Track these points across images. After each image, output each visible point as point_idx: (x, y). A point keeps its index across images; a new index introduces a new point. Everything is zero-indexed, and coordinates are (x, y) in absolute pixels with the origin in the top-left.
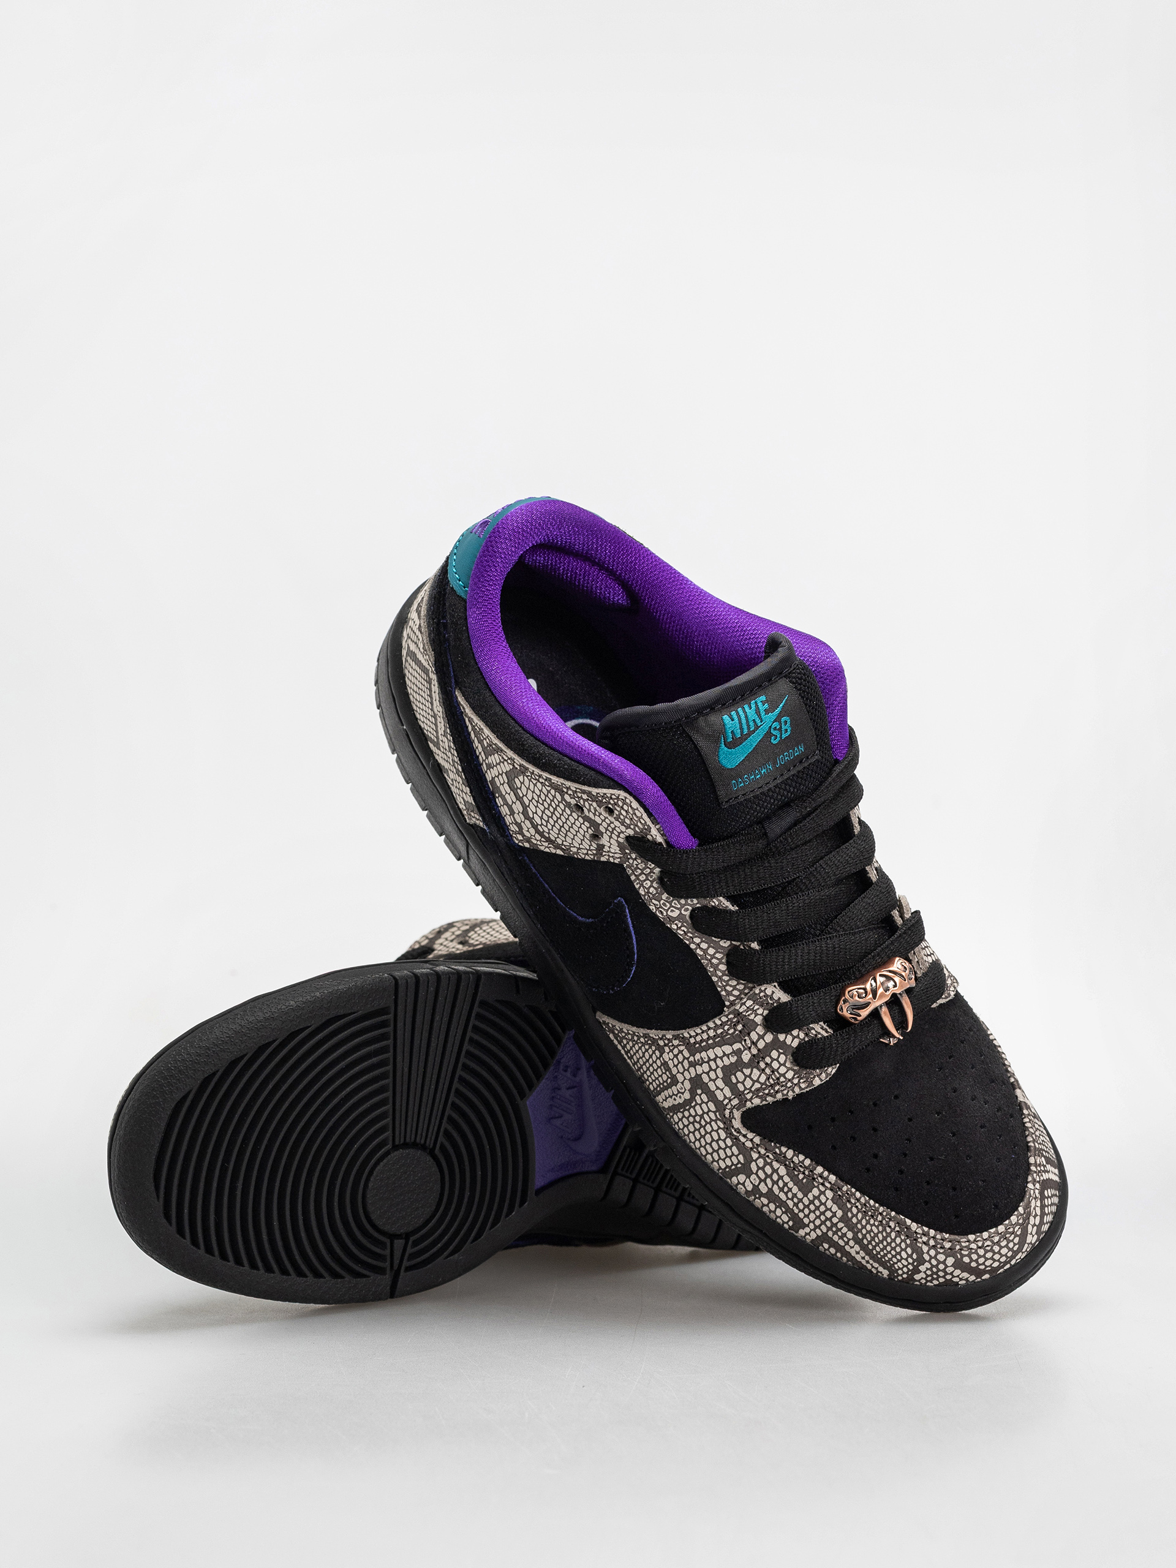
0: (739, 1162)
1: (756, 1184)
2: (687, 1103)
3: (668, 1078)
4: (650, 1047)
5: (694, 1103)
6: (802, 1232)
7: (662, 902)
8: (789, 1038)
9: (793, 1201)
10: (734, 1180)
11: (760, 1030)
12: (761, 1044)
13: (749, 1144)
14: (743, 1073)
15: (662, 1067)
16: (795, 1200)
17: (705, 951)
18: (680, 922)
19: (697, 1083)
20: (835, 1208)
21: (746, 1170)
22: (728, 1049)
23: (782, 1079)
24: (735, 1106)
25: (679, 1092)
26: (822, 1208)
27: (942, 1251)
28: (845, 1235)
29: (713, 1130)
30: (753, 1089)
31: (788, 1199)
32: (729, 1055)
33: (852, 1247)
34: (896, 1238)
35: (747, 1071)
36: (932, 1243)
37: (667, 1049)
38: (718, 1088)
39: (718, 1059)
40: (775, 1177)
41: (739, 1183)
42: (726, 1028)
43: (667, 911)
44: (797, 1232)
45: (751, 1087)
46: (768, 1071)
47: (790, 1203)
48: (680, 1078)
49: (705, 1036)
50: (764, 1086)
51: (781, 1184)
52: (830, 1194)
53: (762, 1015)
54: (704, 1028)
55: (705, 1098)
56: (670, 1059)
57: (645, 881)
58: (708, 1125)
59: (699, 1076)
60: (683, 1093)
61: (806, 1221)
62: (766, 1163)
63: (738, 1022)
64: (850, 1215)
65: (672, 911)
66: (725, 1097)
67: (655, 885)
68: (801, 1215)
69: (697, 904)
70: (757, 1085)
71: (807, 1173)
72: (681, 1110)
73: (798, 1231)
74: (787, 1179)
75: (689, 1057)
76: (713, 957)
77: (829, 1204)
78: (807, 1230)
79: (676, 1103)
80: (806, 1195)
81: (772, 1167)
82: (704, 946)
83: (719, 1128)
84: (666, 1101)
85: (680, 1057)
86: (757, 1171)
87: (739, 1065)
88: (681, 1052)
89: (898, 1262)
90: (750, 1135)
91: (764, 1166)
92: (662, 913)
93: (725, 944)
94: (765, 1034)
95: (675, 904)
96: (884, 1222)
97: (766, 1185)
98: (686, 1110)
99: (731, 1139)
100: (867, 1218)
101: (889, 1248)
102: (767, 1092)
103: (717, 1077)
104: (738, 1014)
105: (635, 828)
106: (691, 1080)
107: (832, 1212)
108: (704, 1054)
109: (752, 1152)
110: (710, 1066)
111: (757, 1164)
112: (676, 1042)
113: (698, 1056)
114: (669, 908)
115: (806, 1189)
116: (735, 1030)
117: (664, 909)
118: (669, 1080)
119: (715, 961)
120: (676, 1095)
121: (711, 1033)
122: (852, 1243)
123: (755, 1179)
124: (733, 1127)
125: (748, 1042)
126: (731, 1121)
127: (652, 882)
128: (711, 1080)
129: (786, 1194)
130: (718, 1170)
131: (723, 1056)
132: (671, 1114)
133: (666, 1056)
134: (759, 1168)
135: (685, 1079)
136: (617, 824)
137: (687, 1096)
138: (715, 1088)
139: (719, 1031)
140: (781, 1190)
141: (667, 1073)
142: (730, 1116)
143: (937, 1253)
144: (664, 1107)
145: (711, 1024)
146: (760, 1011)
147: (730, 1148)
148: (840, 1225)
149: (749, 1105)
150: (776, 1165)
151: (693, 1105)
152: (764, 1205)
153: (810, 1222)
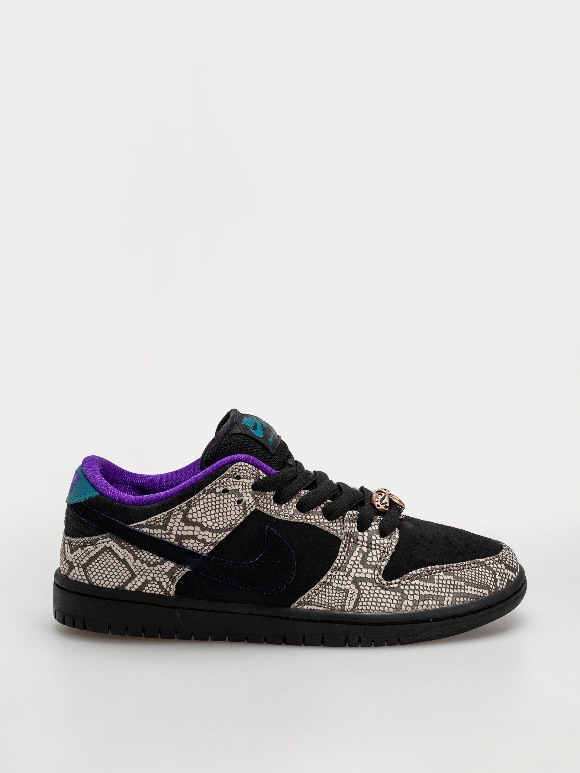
0: (399, 597)
1: (413, 599)
2: (359, 594)
3: (343, 593)
4: (326, 588)
5: (362, 591)
6: (445, 603)
7: (284, 511)
8: (373, 527)
9: (432, 590)
10: (403, 607)
11: (360, 534)
12: (366, 539)
13: (396, 585)
14: (369, 556)
15: (337, 592)
16: (432, 589)
17: (314, 519)
18: (296, 514)
19: (356, 581)
20: (449, 577)
21: (404, 597)
22: (355, 554)
23: (385, 545)
24: (378, 574)
25: (352, 594)
26: (444, 582)
27: (497, 563)
28: (461, 586)
29: (378, 594)
30: (379, 560)
31: (429, 591)
32: (358, 556)
33: (467, 589)
34: (479, 569)
35: (370, 554)
36: (492, 562)
37: (333, 581)
38: (365, 574)
39: (355, 562)
40: (417, 587)
41: (406, 607)
42: (348, 545)
43: (288, 513)
44: (443, 605)
45: (377, 559)
46: (377, 547)
47: (431, 593)
48: (347, 587)
49: (343, 558)
50: (381, 554)
51: (421, 588)
52: (442, 574)
53: (356, 526)
54: (340, 554)
55: (364, 584)
56: (337, 584)
57: (271, 507)
58: (375, 594)
59: (355, 578)
60: (354, 592)
61: (443, 594)
62: (409, 586)
63: (350, 538)
64: (456, 575)
65: (290, 511)
66: (371, 574)
67: (276, 505)
68: (439, 594)
69: (296, 500)
70: (379, 556)
71: (426, 573)
72: (359, 600)
73: (443, 603)
74: (422, 583)
75: (344, 574)
76: (319, 519)
77: (445, 577)
78: (446, 599)
79: (355, 600)
80: (434, 583)
81: (412, 585)
82: (312, 517)
83: (380, 590)
84: (349, 606)
85: (341, 578)
86: (409, 593)
87: (365, 555)
88: (339, 575)
89: (487, 581)
90: (393, 581)
91: (409, 587)
92: (287, 516)
93: (319, 510)
94: (363, 534)
95: (289, 507)
96: (469, 567)
97: (416, 594)
98: (361, 598)
99: (388, 590)
100: (462, 570)
101: (480, 576)
102: (384, 555)
103: (362, 569)
104: (347, 534)
105: (253, 476)
106: (353, 583)
107: (449, 580)
108: (349, 566)
109: (400, 587)
110: (355, 568)
111: (406, 590)
112: (334, 574)
113: (347, 570)
114: (288, 512)
115: (432, 580)
116: (352, 543)
117: (287, 514)
118: (344, 594)
119: (321, 521)
120: (352, 597)
121: (344, 554)
122: (466, 587)
123: (410, 597)
124: (384, 585)
125: (360, 543)
126: (382, 583)
127: (274, 505)
128: (360, 573)
129: (427, 590)
130: (394, 611)
131: (356, 558)
132: (356, 608)
133: (335, 585)
134: (408, 591)
135: (350, 585)
136: (245, 480)
137: (357, 591)
138: (364, 575)
139: (346, 550)
140: (423, 590)
141: (341, 591)
142: (379, 582)
143: (497, 565)
144: (351, 609)
145: (341, 550)
146: (354, 526)
147: (391, 594)
148: (456, 582)
149: (383, 568)
150: (413, 583)
151: (362, 592)
152: (422, 606)
153: (445, 593)
